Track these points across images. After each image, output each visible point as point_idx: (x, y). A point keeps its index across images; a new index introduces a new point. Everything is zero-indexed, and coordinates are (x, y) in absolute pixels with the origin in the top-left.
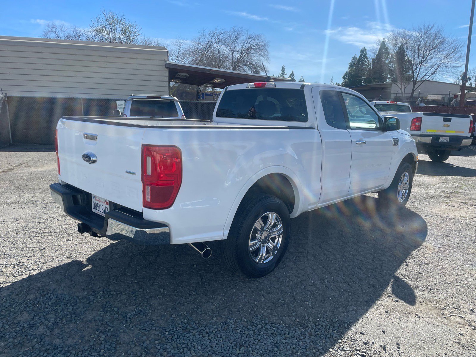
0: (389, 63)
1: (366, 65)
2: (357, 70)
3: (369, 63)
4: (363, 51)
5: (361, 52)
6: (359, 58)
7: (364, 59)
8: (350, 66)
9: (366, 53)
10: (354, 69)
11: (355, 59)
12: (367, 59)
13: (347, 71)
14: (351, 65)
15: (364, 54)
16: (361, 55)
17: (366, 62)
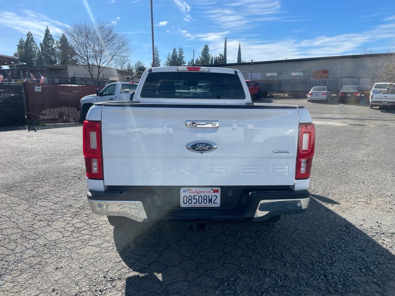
0: (55, 47)
1: (34, 48)
2: (26, 51)
3: (37, 46)
4: (29, 35)
5: (27, 36)
6: (27, 41)
7: (32, 42)
8: (18, 47)
9: (33, 37)
10: (23, 50)
11: (22, 41)
12: (34, 42)
13: (16, 52)
14: (20, 47)
15: (31, 38)
16: (28, 38)
17: (34, 45)
